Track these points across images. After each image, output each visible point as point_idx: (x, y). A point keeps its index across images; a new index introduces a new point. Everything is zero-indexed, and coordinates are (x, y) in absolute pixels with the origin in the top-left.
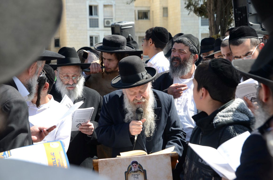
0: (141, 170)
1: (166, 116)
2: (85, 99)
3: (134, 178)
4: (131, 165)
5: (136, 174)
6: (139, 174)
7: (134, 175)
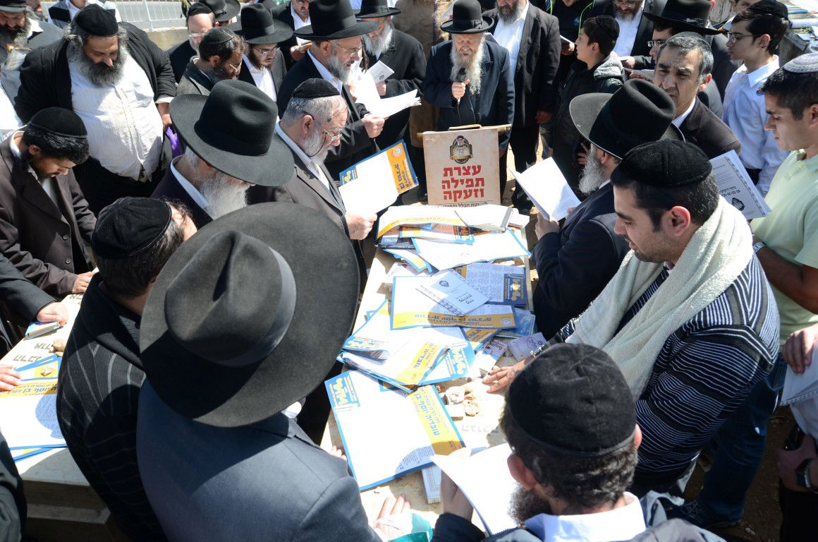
1: (498, 72)
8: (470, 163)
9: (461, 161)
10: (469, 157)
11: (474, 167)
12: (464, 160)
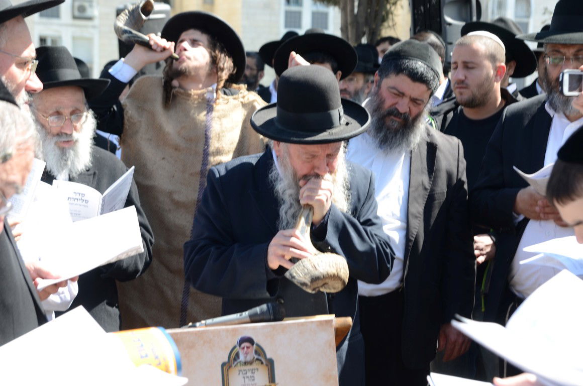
0: (260, 360)
2: (95, 174)
3: (243, 380)
4: (238, 347)
5: (249, 370)
6: (257, 369)
7: (244, 372)
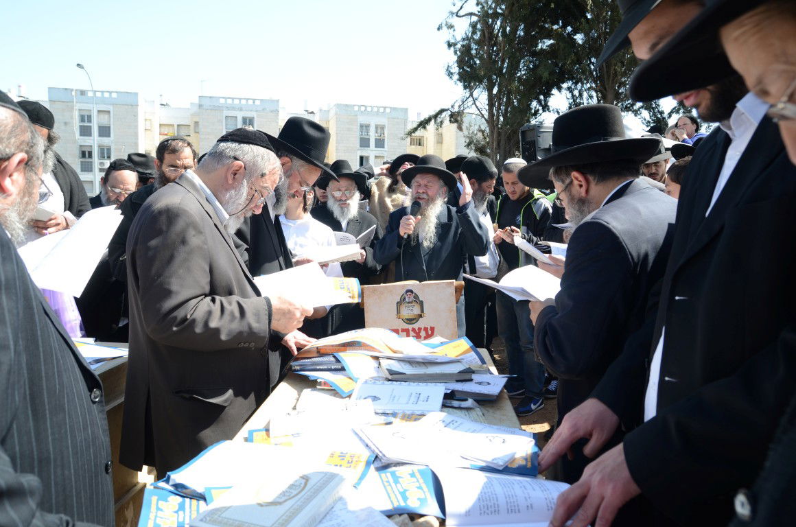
8: (420, 324)
9: (410, 321)
10: (420, 316)
11: (426, 329)
12: (413, 319)
